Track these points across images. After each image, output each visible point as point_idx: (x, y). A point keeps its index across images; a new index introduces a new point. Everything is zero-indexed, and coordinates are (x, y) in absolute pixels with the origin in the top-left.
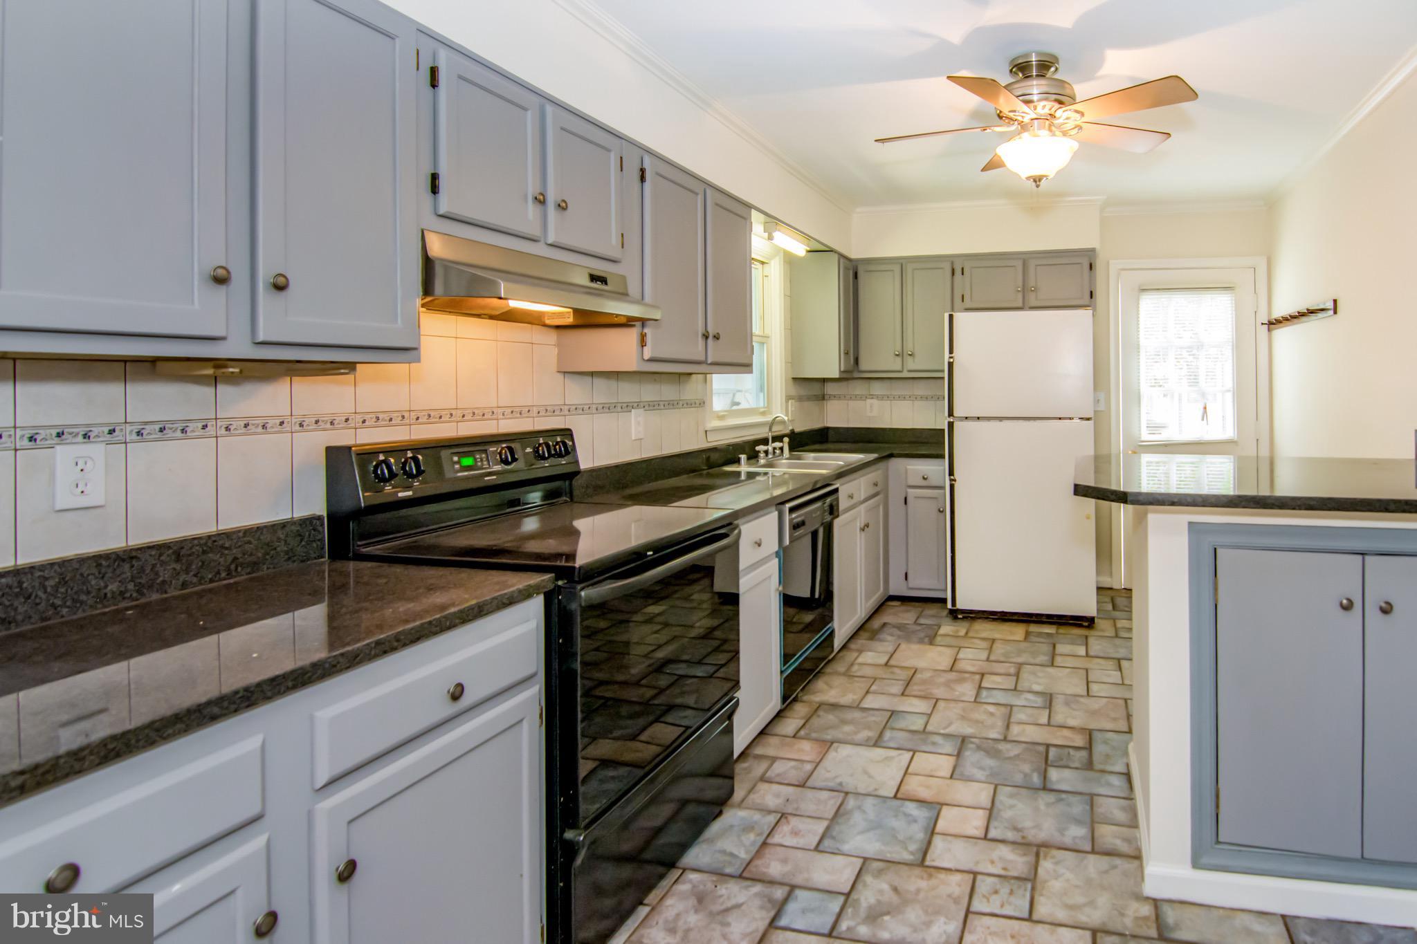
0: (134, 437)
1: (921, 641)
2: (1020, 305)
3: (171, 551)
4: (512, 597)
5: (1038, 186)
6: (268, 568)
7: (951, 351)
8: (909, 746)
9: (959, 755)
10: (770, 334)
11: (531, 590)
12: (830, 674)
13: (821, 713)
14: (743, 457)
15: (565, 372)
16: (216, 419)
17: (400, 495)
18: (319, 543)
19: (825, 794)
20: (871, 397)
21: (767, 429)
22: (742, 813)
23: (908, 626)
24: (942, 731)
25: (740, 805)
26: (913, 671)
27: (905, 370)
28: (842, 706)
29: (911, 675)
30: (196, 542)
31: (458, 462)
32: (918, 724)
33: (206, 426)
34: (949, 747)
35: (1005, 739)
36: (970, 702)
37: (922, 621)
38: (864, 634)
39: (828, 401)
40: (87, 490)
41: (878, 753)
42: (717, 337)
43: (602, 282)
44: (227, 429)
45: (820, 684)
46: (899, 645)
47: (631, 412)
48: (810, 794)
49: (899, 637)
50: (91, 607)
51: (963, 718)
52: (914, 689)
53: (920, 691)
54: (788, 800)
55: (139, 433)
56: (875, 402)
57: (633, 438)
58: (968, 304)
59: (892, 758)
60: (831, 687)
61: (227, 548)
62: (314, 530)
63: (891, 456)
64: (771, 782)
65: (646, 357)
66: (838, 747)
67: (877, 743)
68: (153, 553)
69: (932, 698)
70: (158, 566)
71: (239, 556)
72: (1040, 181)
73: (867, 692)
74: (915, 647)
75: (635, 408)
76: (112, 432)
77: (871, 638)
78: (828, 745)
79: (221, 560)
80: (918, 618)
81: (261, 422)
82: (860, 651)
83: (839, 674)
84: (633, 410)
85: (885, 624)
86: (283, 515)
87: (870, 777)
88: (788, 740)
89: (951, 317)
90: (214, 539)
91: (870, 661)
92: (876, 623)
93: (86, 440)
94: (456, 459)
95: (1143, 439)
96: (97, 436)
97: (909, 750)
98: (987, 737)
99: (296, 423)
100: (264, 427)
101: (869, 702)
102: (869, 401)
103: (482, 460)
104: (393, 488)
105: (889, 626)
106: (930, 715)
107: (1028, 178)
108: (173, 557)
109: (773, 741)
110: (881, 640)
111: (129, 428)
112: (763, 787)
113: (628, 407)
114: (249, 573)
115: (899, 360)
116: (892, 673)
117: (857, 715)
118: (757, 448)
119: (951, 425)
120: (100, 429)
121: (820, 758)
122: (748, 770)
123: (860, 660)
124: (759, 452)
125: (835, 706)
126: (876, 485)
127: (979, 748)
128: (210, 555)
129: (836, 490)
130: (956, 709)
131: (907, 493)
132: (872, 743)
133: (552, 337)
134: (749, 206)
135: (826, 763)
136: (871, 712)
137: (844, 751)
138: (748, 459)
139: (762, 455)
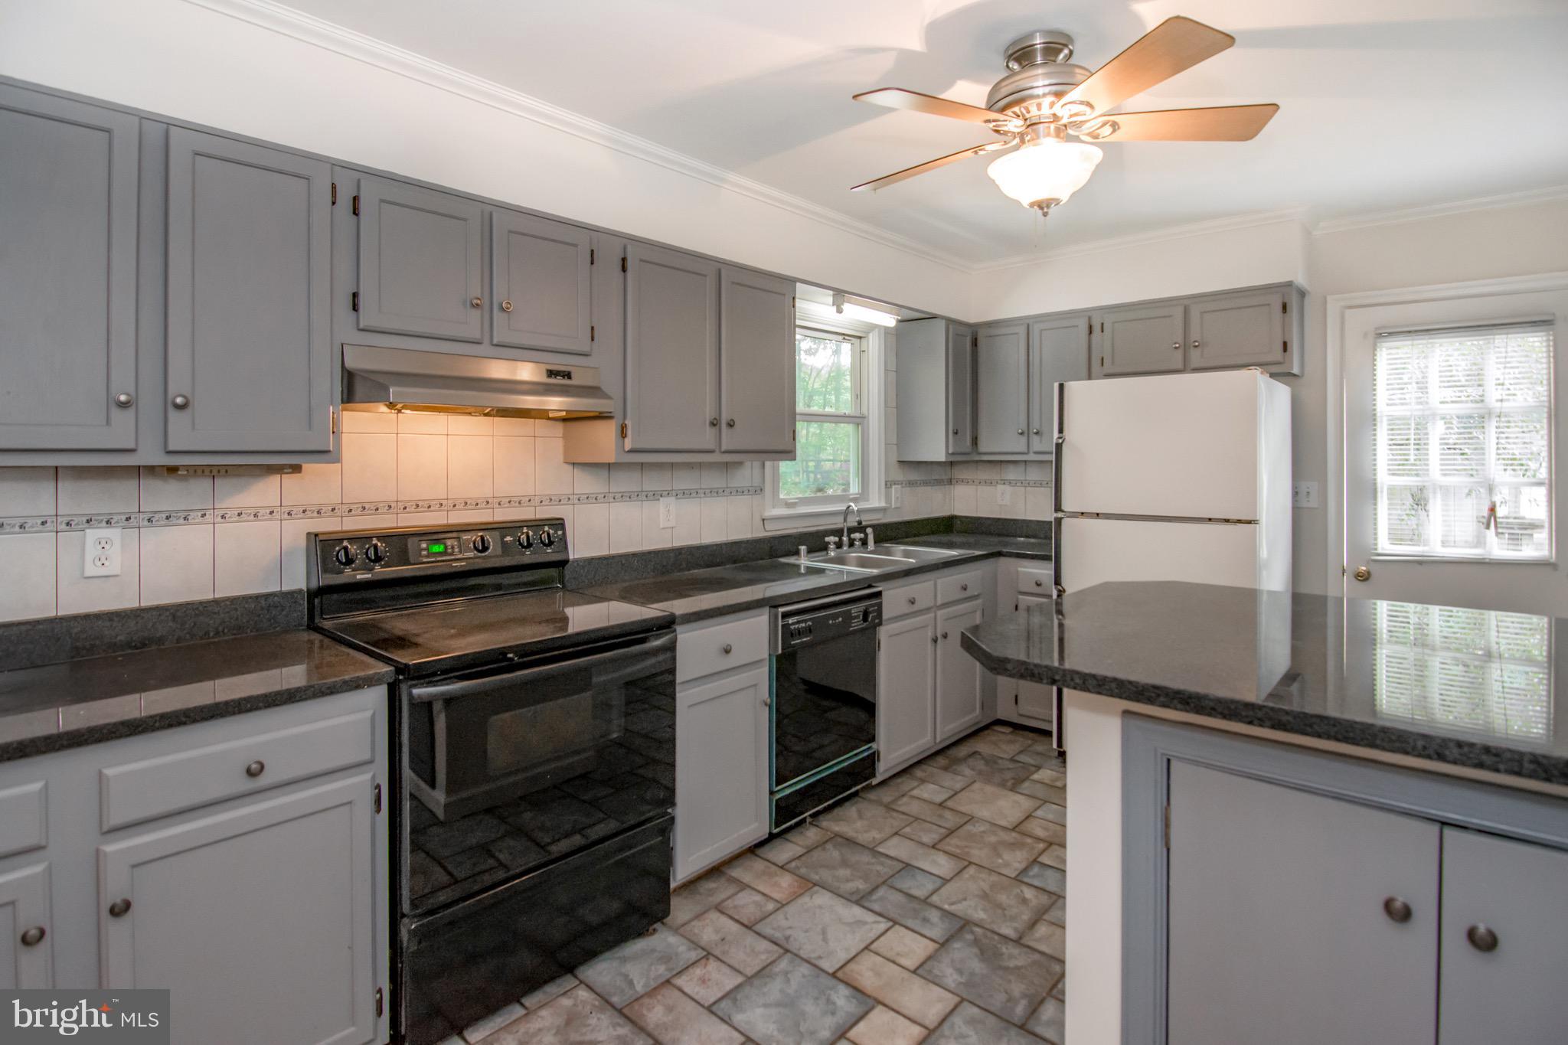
0: (146, 523)
1: (1002, 784)
2: (1180, 366)
3: (168, 613)
4: (334, 687)
5: (1045, 214)
6: (251, 631)
7: (1061, 431)
8: (892, 915)
9: (944, 944)
10: (867, 414)
11: (361, 682)
12: (870, 801)
13: (829, 846)
14: (803, 548)
15: (574, 464)
16: (214, 509)
17: (358, 577)
18: (299, 614)
19: (764, 945)
20: (1003, 482)
21: (841, 519)
22: (672, 939)
23: (1000, 761)
24: (946, 907)
25: (676, 930)
26: (966, 819)
27: (1031, 451)
28: (858, 844)
29: (962, 823)
30: (190, 606)
31: (427, 549)
32: (921, 887)
33: (205, 514)
34: (938, 931)
35: (1018, 942)
36: (1010, 877)
37: (1023, 758)
38: (941, 760)
39: (956, 486)
40: (107, 563)
41: (857, 911)
42: (731, 425)
43: (563, 377)
44: (223, 517)
45: (851, 810)
46: (975, 781)
47: (659, 500)
48: (750, 939)
49: (980, 773)
50: (104, 651)
51: (985, 896)
52: (953, 843)
53: (957, 847)
54: (723, 940)
55: (149, 520)
56: (1008, 488)
57: (661, 526)
58: (1108, 367)
59: (865, 923)
60: (861, 816)
61: (215, 613)
62: (295, 602)
63: (999, 554)
64: (723, 913)
65: (628, 447)
66: (816, 892)
67: (860, 900)
68: (154, 613)
69: (964, 860)
70: (158, 624)
71: (227, 619)
72: (1048, 207)
73: (896, 833)
74: (989, 789)
75: (665, 496)
76: (128, 519)
77: (946, 769)
78: (808, 885)
79: (211, 622)
80: (1021, 752)
81: (253, 511)
82: (923, 781)
83: (879, 803)
84: (661, 499)
85: (975, 753)
86: (274, 588)
87: (825, 940)
88: (774, 868)
89: (1061, 387)
90: (205, 605)
91: (925, 796)
92: (963, 751)
93: (109, 525)
94: (424, 545)
95: (1380, 551)
96: (117, 522)
97: (889, 919)
98: (996, 930)
99: (284, 512)
100: (255, 515)
101: (886, 849)
102: (1000, 487)
103: (453, 547)
104: (353, 571)
105: (978, 756)
106: (946, 881)
107: (1032, 205)
108: (170, 618)
109: (758, 865)
110: (955, 773)
111: (142, 516)
112: (714, 915)
113: (656, 496)
114: (235, 634)
115: (1024, 439)
116: (941, 816)
117: (865, 858)
118: (827, 539)
119: (1059, 521)
120: (119, 517)
121: (792, 898)
122: (711, 893)
123: (915, 792)
124: (829, 543)
125: (850, 842)
126: (965, 588)
127: (976, 942)
128: (201, 618)
129: (879, 594)
130: (985, 881)
131: (1017, 599)
132: (854, 898)
133: (559, 428)
134: (793, 281)
135: (791, 909)
136: (883, 859)
137: (822, 898)
138: (810, 551)
139: (832, 546)
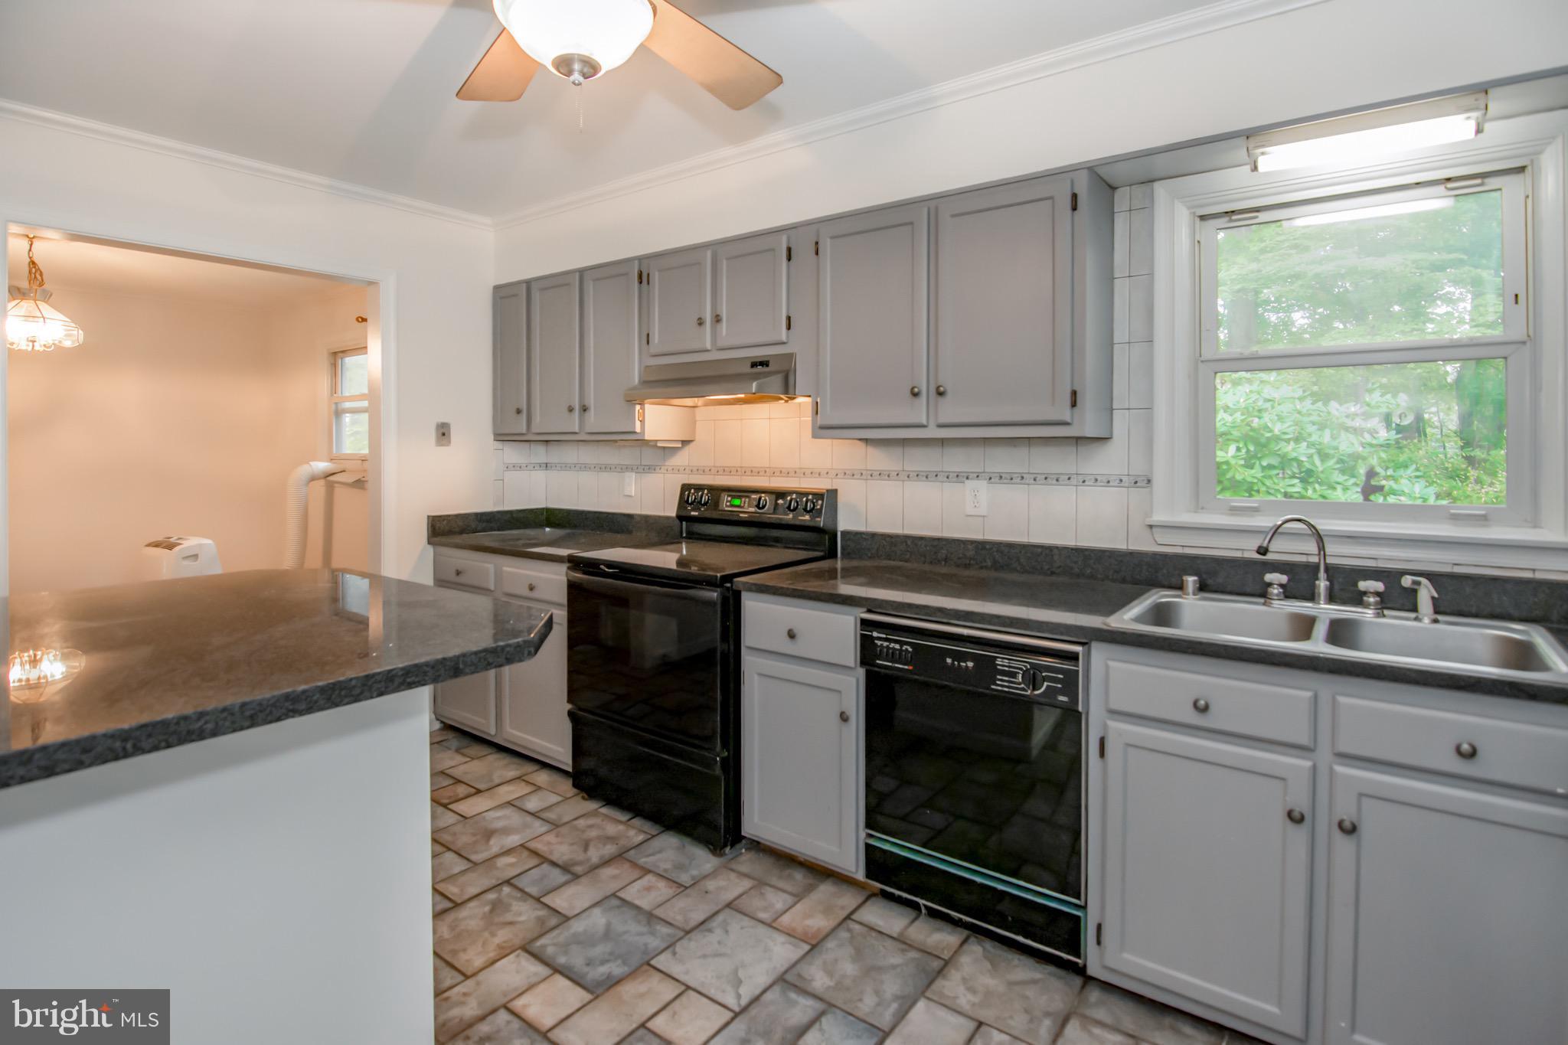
14: (1191, 581)
17: (693, 513)
31: (730, 501)
42: (940, 393)
43: (763, 366)
57: (967, 514)
65: (819, 424)
75: (972, 479)
84: (967, 482)
94: (729, 498)
103: (745, 503)
104: (692, 509)
113: (961, 477)
124: (1270, 585)
138: (1203, 588)
139: (1275, 591)
